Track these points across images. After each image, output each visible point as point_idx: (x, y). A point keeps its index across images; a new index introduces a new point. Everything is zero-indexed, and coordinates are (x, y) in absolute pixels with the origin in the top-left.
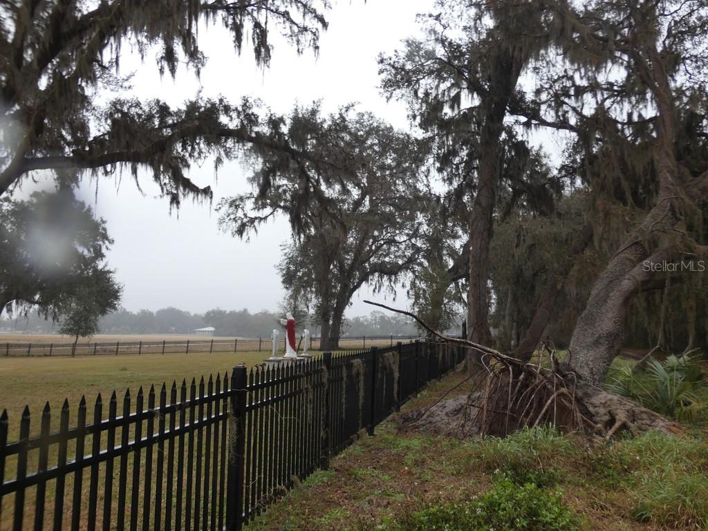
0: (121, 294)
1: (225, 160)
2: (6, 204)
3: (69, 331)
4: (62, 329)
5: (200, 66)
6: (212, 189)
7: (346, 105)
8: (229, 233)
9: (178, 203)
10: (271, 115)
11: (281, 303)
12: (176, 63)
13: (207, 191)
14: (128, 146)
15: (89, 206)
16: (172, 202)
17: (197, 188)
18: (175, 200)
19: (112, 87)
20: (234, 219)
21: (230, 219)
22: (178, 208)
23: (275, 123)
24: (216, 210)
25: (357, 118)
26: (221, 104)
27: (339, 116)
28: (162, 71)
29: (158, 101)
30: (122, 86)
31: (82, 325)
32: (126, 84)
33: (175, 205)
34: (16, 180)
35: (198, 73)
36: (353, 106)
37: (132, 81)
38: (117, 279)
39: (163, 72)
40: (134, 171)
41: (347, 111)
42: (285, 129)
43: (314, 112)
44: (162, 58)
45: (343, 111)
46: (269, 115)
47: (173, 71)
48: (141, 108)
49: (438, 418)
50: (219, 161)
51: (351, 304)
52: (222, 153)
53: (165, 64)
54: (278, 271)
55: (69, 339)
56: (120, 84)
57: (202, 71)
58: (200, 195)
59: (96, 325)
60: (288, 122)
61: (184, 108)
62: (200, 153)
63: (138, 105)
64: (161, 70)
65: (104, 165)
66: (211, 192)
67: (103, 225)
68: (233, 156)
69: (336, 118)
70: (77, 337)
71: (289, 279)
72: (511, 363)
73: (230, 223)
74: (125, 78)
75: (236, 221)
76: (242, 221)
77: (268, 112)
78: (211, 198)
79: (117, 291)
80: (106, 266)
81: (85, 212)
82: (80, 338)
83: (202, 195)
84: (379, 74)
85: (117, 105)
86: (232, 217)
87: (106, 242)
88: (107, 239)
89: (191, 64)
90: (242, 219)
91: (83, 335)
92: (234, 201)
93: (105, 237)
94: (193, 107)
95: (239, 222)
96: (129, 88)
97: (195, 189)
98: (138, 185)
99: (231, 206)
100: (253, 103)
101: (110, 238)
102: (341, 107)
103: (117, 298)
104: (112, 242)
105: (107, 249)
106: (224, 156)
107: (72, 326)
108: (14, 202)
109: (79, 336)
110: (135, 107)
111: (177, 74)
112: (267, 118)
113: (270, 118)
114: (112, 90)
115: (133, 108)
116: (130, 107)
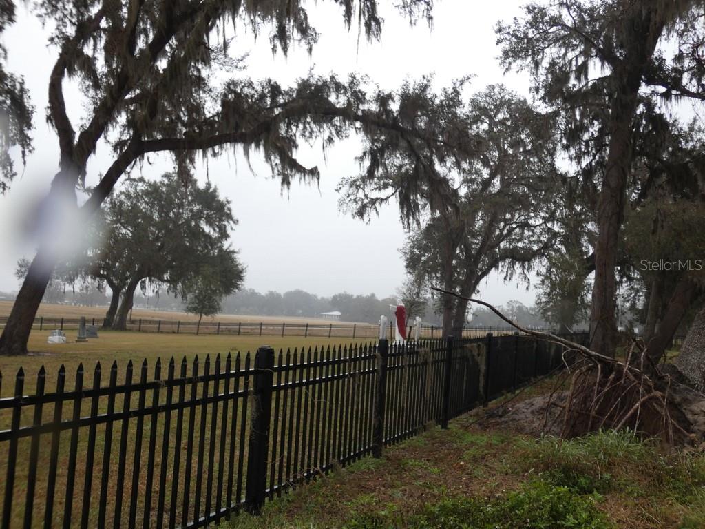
0: (245, 274)
1: (336, 139)
2: (140, 184)
4: (187, 307)
5: (312, 42)
6: (319, 169)
7: (460, 79)
8: (349, 214)
9: (288, 184)
10: (379, 91)
11: (400, 289)
12: (288, 41)
13: (314, 172)
14: (237, 127)
15: (216, 186)
16: (283, 183)
17: (304, 168)
18: (286, 181)
19: (227, 68)
20: (355, 200)
21: (351, 200)
22: (289, 189)
23: (383, 100)
24: (336, 190)
25: (487, 92)
26: (332, 81)
27: (452, 90)
28: (274, 50)
29: (270, 81)
30: (237, 67)
31: (205, 305)
32: (241, 64)
33: (286, 186)
34: (133, 162)
35: (310, 50)
36: (469, 78)
37: (246, 62)
38: (241, 259)
39: (276, 51)
40: (246, 153)
41: (461, 84)
42: (395, 106)
43: (424, 88)
44: (275, 36)
45: (458, 85)
46: (377, 92)
47: (285, 49)
48: (253, 88)
49: (522, 416)
50: (330, 140)
51: (478, 292)
52: (333, 132)
53: (277, 42)
54: (402, 255)
55: (193, 317)
56: (235, 64)
57: (315, 47)
58: (306, 176)
59: (218, 304)
60: (397, 98)
61: (295, 86)
62: (312, 132)
63: (250, 85)
64: (273, 49)
65: (212, 146)
66: (319, 173)
67: (228, 205)
68: (343, 135)
69: (449, 92)
70: (201, 316)
71: (413, 263)
72: (601, 360)
73: (350, 204)
74: (239, 58)
75: (357, 202)
76: (362, 203)
77: (376, 89)
78: (318, 178)
79: (241, 272)
80: (230, 245)
81: (212, 192)
82: (204, 316)
83: (308, 175)
84: (497, 44)
85: (231, 86)
86: (353, 197)
87: (231, 222)
88: (232, 219)
89: (303, 41)
90: (363, 200)
91: (206, 314)
92: (355, 181)
93: (229, 217)
94: (304, 85)
95: (360, 203)
96: (244, 68)
97: (301, 170)
98: (250, 166)
99: (351, 186)
100: (360, 80)
101: (235, 218)
102: (455, 81)
103: (240, 278)
104: (236, 222)
105: (232, 229)
106: (335, 135)
107: (196, 305)
108: (148, 183)
110: (248, 87)
111: (289, 53)
112: (375, 95)
113: (379, 95)
114: (227, 71)
115: (246, 89)
116: (243, 87)
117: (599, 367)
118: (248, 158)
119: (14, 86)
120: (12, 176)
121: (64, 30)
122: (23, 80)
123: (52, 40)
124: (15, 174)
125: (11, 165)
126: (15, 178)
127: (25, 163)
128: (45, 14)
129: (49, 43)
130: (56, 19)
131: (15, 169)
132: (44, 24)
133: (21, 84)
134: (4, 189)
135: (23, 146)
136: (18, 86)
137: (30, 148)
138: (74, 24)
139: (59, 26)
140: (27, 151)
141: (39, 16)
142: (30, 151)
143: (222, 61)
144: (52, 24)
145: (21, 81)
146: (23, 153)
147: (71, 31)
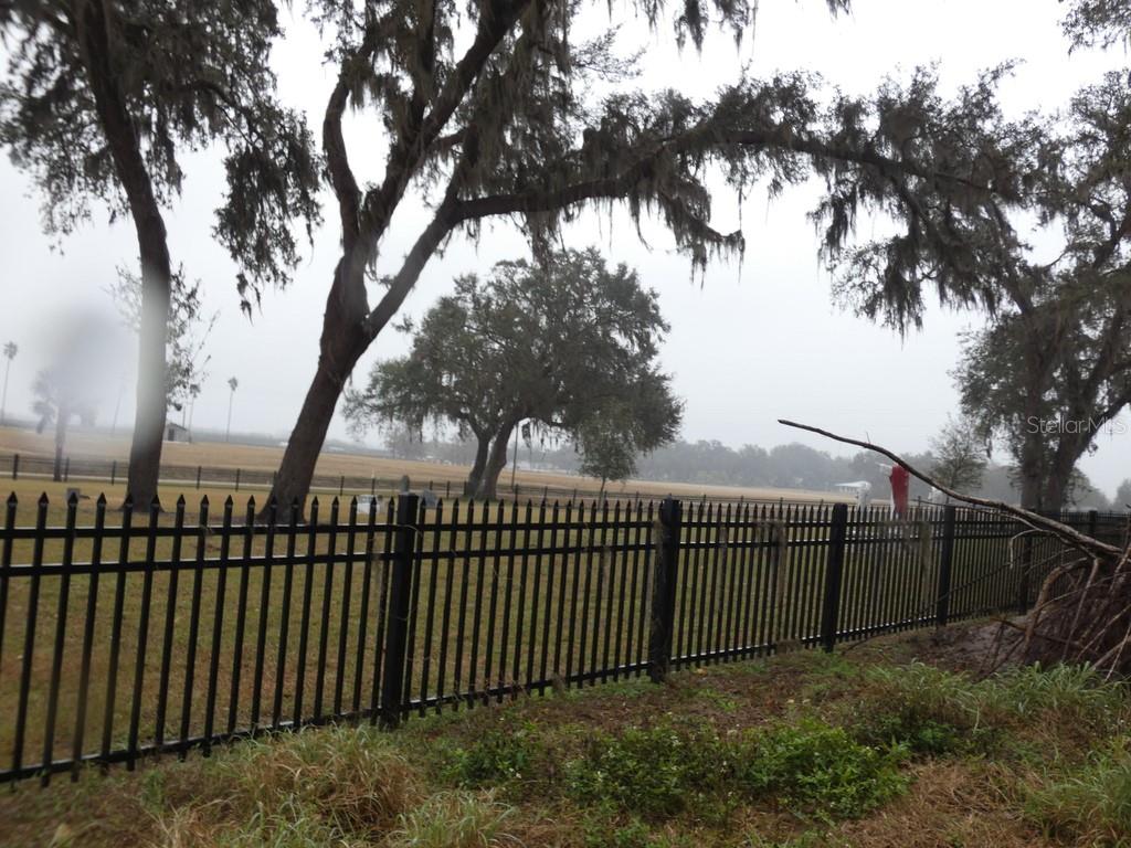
0: (681, 415)
1: (786, 184)
2: (520, 270)
3: (595, 471)
4: (583, 466)
5: (742, 24)
6: (744, 235)
7: (994, 68)
8: (850, 310)
9: (704, 261)
10: (842, 99)
11: (937, 439)
12: (703, 25)
13: (735, 240)
16: (694, 261)
17: (718, 235)
18: (700, 258)
19: (610, 75)
20: (860, 285)
21: (854, 286)
22: (704, 270)
23: (849, 112)
24: (828, 269)
26: (777, 86)
27: (977, 89)
28: (680, 41)
29: (671, 92)
30: (626, 73)
31: (610, 462)
32: (633, 68)
33: (699, 265)
34: (448, 235)
35: (739, 36)
36: (1009, 67)
37: (641, 63)
38: (676, 390)
39: (684, 42)
40: (635, 213)
41: (995, 78)
43: (920, 90)
44: (682, 19)
45: (988, 79)
46: (838, 100)
47: (698, 39)
48: (647, 107)
50: (776, 186)
51: (1095, 448)
52: (781, 171)
53: (684, 28)
54: (956, 381)
55: (591, 483)
56: (624, 69)
57: (747, 31)
58: (722, 247)
59: (631, 463)
60: (873, 108)
61: (716, 100)
62: (745, 173)
63: (642, 101)
64: (678, 40)
66: (743, 242)
67: (654, 301)
68: (799, 176)
69: (972, 94)
70: (604, 481)
71: (974, 395)
73: (853, 292)
74: (631, 58)
75: (864, 289)
76: (874, 290)
77: (836, 95)
78: (742, 251)
79: (677, 410)
80: (658, 368)
81: (628, 280)
82: (609, 481)
83: (726, 245)
85: (614, 105)
86: (857, 281)
87: (659, 329)
88: (660, 324)
89: (727, 24)
90: (875, 285)
91: (614, 477)
92: (860, 254)
93: (656, 320)
94: (732, 99)
95: (870, 290)
96: (638, 74)
97: (715, 237)
98: (639, 234)
99: (855, 262)
100: (807, 82)
101: (666, 322)
102: (983, 72)
103: (675, 421)
104: (667, 328)
105: (660, 339)
106: (783, 177)
107: (596, 463)
108: (531, 268)
109: (607, 479)
110: (639, 105)
111: (704, 45)
112: (834, 106)
113: (840, 105)
114: (611, 81)
115: (636, 108)
116: (631, 105)
117: (1096, 563)
118: (637, 221)
119: (293, 128)
120: (295, 263)
121: (348, 39)
122: (305, 118)
123: (329, 54)
124: (299, 260)
125: (292, 245)
126: (299, 265)
127: (312, 242)
128: (324, 17)
129: (326, 59)
130: (337, 23)
131: (298, 251)
132: (321, 32)
133: (302, 124)
134: (285, 282)
135: (308, 216)
136: (299, 129)
137: (318, 219)
138: (362, 28)
139: (341, 32)
140: (313, 224)
141: (315, 20)
142: (318, 224)
143: (602, 65)
144: (332, 29)
145: (301, 120)
146: (309, 227)
147: (357, 39)
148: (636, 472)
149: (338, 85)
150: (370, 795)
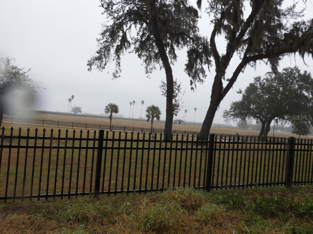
3: (296, 133)
4: (293, 131)
19: (294, 17)
31: (302, 130)
32: (301, 14)
34: (245, 67)
37: (304, 12)
40: (302, 57)
48: (305, 25)
55: (296, 136)
56: (298, 15)
59: (309, 130)
63: (304, 23)
70: (300, 135)
74: (300, 11)
81: (308, 75)
82: (301, 136)
85: (295, 25)
91: (303, 134)
96: (303, 16)
98: (304, 62)
107: (297, 130)
109: (301, 135)
114: (295, 19)
115: (302, 26)
116: (300, 25)
119: (204, 41)
120: (205, 77)
121: (217, 16)
122: (207, 38)
123: (212, 21)
124: (206, 76)
125: (205, 72)
126: (206, 77)
127: (209, 71)
128: (210, 12)
129: (211, 23)
130: (214, 13)
131: (206, 74)
132: (210, 16)
133: (206, 40)
134: (202, 82)
135: (208, 64)
136: (206, 42)
137: (211, 65)
138: (220, 13)
139: (215, 15)
140: (210, 66)
141: (208, 13)
142: (211, 66)
143: (292, 14)
144: (212, 14)
145: (206, 39)
146: (208, 67)
147: (219, 16)
148: (310, 133)
149: (214, 29)
150: (193, 203)
